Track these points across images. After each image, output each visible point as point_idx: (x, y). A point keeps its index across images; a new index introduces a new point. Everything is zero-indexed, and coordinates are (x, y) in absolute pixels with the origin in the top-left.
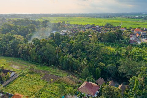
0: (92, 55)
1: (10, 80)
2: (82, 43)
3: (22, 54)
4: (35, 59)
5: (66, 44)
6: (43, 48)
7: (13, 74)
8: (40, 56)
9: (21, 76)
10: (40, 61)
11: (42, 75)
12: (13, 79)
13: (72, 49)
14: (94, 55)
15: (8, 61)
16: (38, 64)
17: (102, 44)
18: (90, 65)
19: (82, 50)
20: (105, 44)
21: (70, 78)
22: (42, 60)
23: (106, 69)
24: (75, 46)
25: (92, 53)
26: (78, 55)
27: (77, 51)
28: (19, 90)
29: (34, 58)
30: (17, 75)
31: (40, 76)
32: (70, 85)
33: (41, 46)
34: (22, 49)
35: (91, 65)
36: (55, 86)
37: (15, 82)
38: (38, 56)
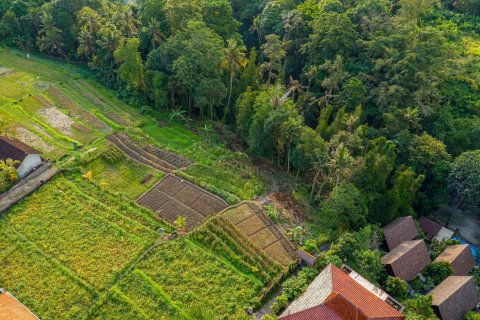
0: (392, 89)
1: (17, 191)
2: (356, 20)
3: (95, 58)
4: (141, 85)
5: (283, 16)
6: (172, 42)
7: (31, 161)
8: (158, 75)
9: (63, 172)
10: (161, 97)
11: (151, 177)
12: (27, 188)
13: (303, 47)
14: (401, 89)
15: (41, 83)
16: (149, 113)
17: (450, 22)
18: (370, 161)
19: (352, 55)
20: (466, 25)
21: (263, 218)
22: (169, 96)
23: (446, 172)
24: (323, 35)
25: (396, 77)
26: (326, 82)
27: (327, 62)
28: (35, 256)
29: (136, 84)
30: (50, 167)
31: (143, 182)
32: (255, 269)
33: (166, 30)
34: (94, 34)
35: (379, 159)
36: (189, 256)
37: (30, 209)
38: (151, 76)
